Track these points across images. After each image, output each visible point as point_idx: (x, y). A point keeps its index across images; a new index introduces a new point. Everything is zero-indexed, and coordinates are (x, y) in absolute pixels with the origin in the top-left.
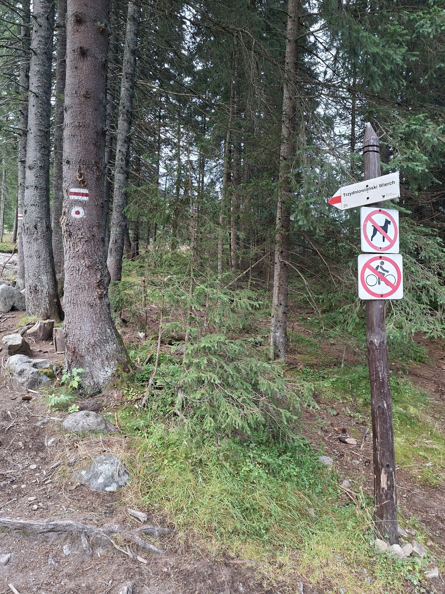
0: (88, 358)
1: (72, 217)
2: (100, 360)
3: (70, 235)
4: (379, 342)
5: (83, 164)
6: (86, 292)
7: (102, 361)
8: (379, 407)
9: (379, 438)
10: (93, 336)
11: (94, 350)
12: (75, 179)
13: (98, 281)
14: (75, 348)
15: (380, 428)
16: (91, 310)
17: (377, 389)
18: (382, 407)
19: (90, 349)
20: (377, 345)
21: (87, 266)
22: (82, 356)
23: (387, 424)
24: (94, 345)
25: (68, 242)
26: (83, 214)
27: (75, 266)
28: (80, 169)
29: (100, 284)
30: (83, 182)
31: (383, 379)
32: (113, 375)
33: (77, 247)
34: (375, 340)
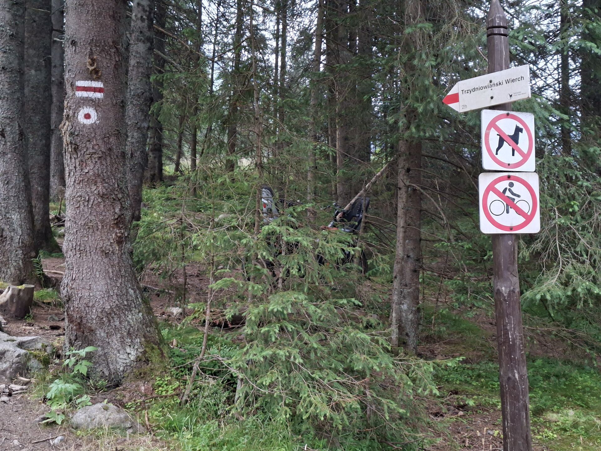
0: (101, 333)
1: (79, 123)
2: (119, 336)
3: (76, 149)
4: (508, 290)
5: (96, 46)
6: (99, 233)
7: (122, 337)
8: (509, 378)
9: (509, 421)
10: (108, 299)
11: (109, 321)
12: (83, 68)
13: (116, 217)
14: (81, 318)
15: (510, 407)
16: (106, 260)
17: (506, 354)
18: (513, 378)
19: (104, 319)
20: (505, 295)
21: (101, 193)
22: (91, 331)
23: (519, 402)
24: (110, 314)
25: (73, 160)
26: (96, 118)
27: (83, 194)
28: (91, 53)
29: (119, 221)
30: (96, 71)
31: (514, 340)
32: (138, 360)
33: (85, 166)
34: (503, 288)
